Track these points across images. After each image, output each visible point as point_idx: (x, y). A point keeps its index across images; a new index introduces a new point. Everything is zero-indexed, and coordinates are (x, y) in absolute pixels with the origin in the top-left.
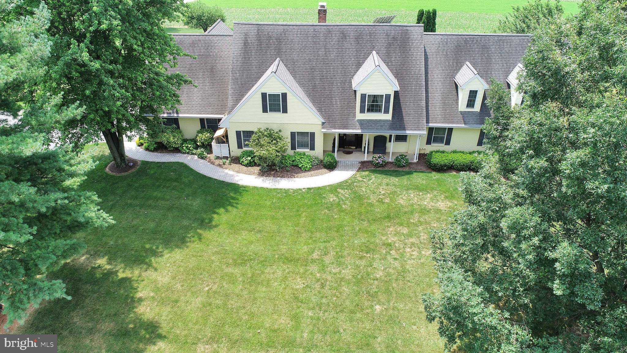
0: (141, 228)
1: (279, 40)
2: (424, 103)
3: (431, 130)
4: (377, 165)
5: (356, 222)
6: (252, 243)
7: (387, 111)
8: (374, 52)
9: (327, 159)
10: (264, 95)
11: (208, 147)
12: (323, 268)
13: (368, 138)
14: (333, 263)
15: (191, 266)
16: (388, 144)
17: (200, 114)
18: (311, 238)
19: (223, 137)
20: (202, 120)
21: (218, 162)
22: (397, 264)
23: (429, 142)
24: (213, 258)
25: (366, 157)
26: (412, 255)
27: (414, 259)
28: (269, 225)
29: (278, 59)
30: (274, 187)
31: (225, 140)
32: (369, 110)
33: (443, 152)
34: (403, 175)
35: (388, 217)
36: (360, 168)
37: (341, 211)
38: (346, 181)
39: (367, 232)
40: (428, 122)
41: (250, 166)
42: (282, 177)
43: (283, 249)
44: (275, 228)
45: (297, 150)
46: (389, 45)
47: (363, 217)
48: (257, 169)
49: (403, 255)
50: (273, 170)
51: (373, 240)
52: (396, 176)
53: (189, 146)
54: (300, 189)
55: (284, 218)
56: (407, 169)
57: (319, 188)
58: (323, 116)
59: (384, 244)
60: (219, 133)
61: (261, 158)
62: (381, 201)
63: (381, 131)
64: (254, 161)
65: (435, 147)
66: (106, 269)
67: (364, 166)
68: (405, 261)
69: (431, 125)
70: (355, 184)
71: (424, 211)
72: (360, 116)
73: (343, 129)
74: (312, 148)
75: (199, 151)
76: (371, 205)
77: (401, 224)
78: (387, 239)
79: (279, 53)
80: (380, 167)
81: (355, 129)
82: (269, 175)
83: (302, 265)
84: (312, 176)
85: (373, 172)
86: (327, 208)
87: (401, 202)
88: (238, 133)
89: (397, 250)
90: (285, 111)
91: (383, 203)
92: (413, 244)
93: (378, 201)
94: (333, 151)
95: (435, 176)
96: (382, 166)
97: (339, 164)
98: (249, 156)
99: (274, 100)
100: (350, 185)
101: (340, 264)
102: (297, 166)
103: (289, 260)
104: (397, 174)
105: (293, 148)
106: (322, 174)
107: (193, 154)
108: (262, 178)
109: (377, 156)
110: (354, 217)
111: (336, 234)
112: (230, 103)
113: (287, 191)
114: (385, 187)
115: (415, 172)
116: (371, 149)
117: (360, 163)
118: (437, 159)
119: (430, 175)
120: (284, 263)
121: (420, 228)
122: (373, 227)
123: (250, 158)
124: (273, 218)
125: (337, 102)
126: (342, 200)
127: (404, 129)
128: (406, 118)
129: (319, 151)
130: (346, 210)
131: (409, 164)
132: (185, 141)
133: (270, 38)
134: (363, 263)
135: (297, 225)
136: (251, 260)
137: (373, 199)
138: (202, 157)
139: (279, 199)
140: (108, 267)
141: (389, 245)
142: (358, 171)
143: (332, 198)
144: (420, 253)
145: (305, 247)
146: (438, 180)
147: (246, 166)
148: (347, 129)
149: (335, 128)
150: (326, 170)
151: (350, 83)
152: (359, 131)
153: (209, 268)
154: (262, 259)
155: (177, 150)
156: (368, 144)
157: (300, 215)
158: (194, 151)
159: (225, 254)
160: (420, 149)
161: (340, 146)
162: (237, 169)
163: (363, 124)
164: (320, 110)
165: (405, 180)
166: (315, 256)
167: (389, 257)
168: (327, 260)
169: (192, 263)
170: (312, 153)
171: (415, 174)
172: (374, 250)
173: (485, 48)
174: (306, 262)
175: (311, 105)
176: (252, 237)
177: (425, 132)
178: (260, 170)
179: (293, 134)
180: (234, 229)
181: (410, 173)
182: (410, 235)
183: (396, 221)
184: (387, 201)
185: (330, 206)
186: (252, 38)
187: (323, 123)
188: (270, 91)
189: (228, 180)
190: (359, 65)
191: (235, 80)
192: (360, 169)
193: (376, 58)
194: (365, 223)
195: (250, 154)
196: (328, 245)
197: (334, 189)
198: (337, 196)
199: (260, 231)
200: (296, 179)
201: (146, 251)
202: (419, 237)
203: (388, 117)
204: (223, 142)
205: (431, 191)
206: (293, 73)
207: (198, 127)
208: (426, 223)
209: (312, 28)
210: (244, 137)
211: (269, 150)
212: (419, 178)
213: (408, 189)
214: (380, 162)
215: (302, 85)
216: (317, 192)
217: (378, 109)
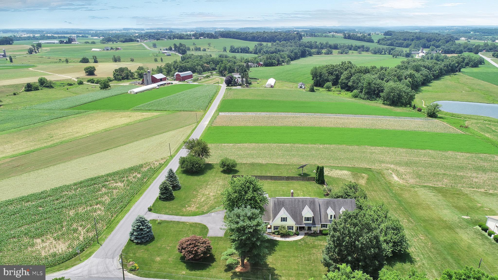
1: (283, 202)
2: (320, 218)
3: (322, 225)
4: (309, 234)
5: (306, 248)
6: (285, 253)
7: (311, 221)
8: (307, 205)
9: (297, 233)
10: (282, 218)
12: (301, 258)
13: (306, 227)
15: (275, 258)
16: (311, 228)
18: (297, 252)
21: (269, 234)
22: (316, 257)
24: (278, 257)
25: (306, 232)
28: (287, 249)
30: (285, 240)
32: (306, 221)
33: (325, 230)
35: (313, 247)
37: (303, 246)
38: (302, 239)
39: (309, 250)
40: (321, 223)
42: (286, 238)
43: (292, 254)
44: (289, 250)
45: (289, 230)
46: (310, 203)
47: (308, 247)
48: (280, 236)
50: (284, 236)
51: (310, 252)
52: (314, 237)
54: (292, 241)
55: (290, 248)
58: (295, 222)
60: (269, 226)
61: (281, 233)
62: (311, 243)
63: (309, 226)
64: (279, 234)
65: (323, 228)
67: (306, 234)
69: (322, 223)
70: (304, 239)
71: (321, 245)
72: (304, 222)
73: (300, 225)
76: (309, 244)
77: (316, 249)
78: (313, 252)
79: (283, 206)
83: (297, 258)
84: (294, 237)
85: (308, 236)
86: (299, 245)
87: (316, 243)
88: (274, 227)
89: (316, 254)
90: (286, 221)
95: (324, 236)
97: (300, 234)
101: (304, 257)
102: (290, 234)
103: (294, 257)
108: (282, 238)
109: (309, 231)
111: (302, 251)
112: (272, 219)
113: (289, 241)
114: (312, 240)
115: (319, 235)
116: (307, 229)
118: (324, 232)
119: (322, 236)
121: (320, 250)
125: (298, 218)
126: (302, 243)
127: (315, 225)
128: (316, 222)
129: (294, 230)
131: (317, 233)
133: (280, 202)
134: (309, 257)
135: (293, 249)
136: (286, 257)
137: (309, 243)
139: (288, 243)
142: (305, 236)
143: (300, 243)
144: (321, 254)
145: (297, 254)
146: (324, 238)
147: (277, 235)
149: (298, 225)
150: (296, 236)
151: (302, 214)
152: (304, 226)
154: (289, 256)
157: (293, 247)
159: (280, 256)
160: (320, 229)
161: (299, 229)
162: (275, 236)
163: (305, 223)
164: (294, 220)
165: (316, 238)
166: (299, 256)
167: (314, 256)
168: (302, 256)
170: (292, 231)
172: (311, 254)
173: (334, 203)
175: (292, 219)
177: (320, 226)
179: (288, 227)
180: (280, 251)
181: (317, 236)
185: (300, 245)
186: (276, 202)
187: (295, 224)
188: (283, 216)
189: (273, 239)
190: (303, 209)
191: (273, 212)
193: (307, 208)
195: (278, 232)
196: (301, 253)
197: (300, 240)
199: (286, 251)
200: (290, 238)
201: (265, 256)
205: (323, 240)
206: (287, 211)
209: (291, 199)
210: (276, 228)
211: (283, 231)
212: (320, 237)
213: (317, 240)
214: (310, 233)
215: (290, 214)
216: (296, 241)
217: (309, 220)
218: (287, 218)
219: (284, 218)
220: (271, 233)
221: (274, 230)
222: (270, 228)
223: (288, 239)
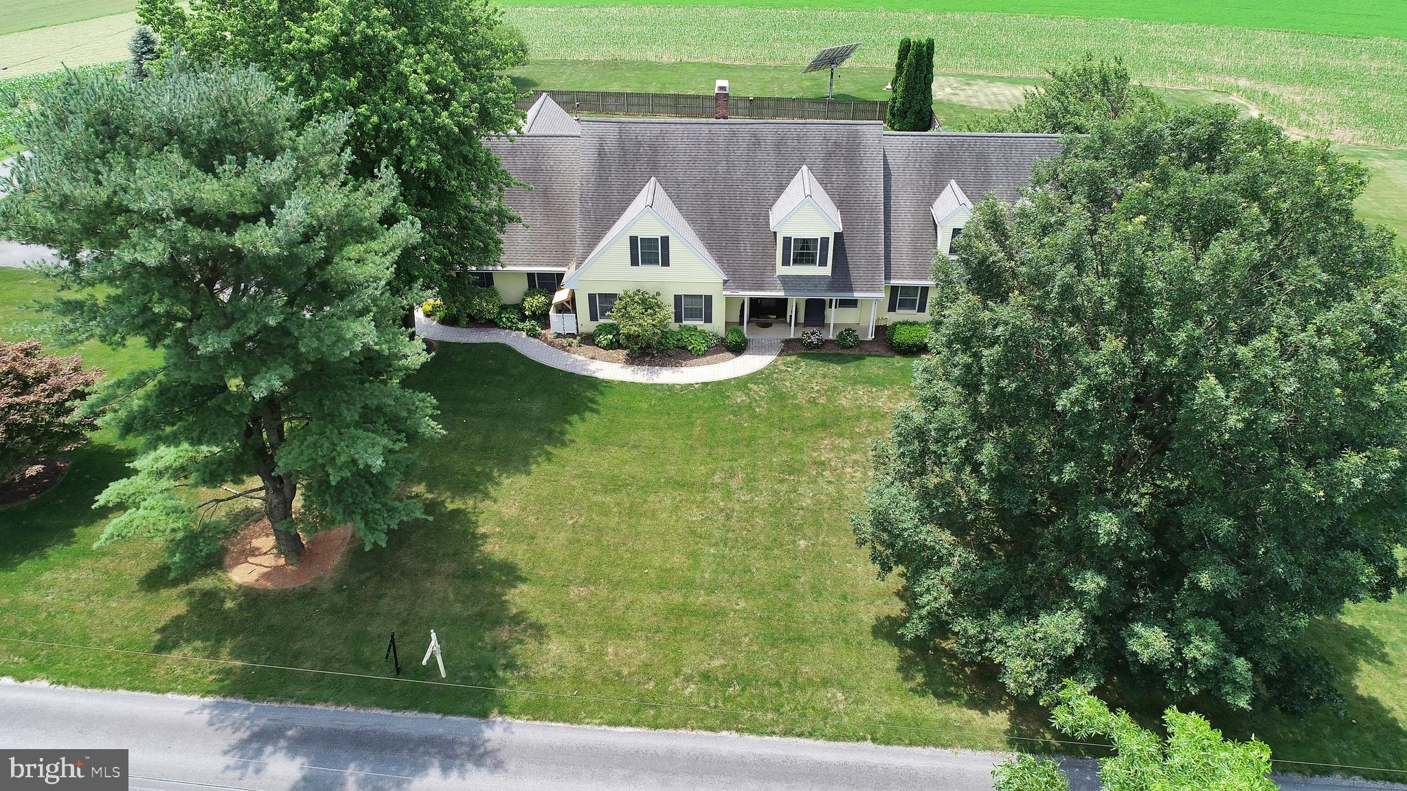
0: (463, 443)
1: (654, 148)
2: (882, 248)
3: (894, 289)
4: (810, 346)
5: (776, 432)
6: (626, 462)
7: (823, 263)
8: (804, 168)
9: (732, 338)
10: (633, 240)
11: (542, 318)
12: (728, 495)
13: (796, 303)
14: (742, 488)
15: (544, 494)
16: (827, 311)
17: (530, 265)
18: (710, 455)
19: (568, 302)
20: (530, 276)
21: (559, 341)
22: (831, 489)
23: (892, 308)
24: (574, 483)
25: (792, 334)
26: (853, 477)
27: (855, 483)
28: (648, 438)
29: (653, 179)
30: (651, 382)
31: (570, 308)
32: (795, 262)
33: (914, 324)
34: (849, 362)
35: (823, 425)
36: (782, 351)
37: (754, 416)
38: (761, 372)
39: (790, 446)
40: (888, 277)
41: (611, 348)
42: (663, 365)
43: (671, 470)
44: (658, 441)
45: (685, 323)
46: (829, 156)
47: (785, 425)
48: (622, 354)
49: (840, 477)
50: (648, 355)
51: (799, 457)
52: (839, 362)
53: (512, 316)
54: (691, 385)
55: (670, 428)
56: (856, 352)
57: (720, 383)
58: (725, 271)
59: (815, 463)
60: (561, 296)
61: (628, 337)
62: (813, 402)
63: (815, 294)
64: (618, 341)
65: (902, 315)
66: (427, 499)
67: (789, 347)
68: (843, 485)
69: (894, 282)
70: (775, 375)
71: (876, 415)
72: (782, 270)
73: (756, 290)
74: (708, 319)
75: (527, 324)
76: (798, 407)
77: (841, 435)
78: (819, 455)
79: (654, 169)
80: (813, 348)
81: (775, 289)
82: (641, 363)
83: (698, 492)
84: (708, 363)
85: (804, 356)
86: (733, 413)
87: (844, 402)
88: (592, 297)
89: (833, 470)
90: (666, 263)
91: (816, 404)
92: (856, 462)
93: (809, 401)
94: (741, 323)
95: (899, 361)
96: (817, 346)
97: (751, 344)
98: (610, 333)
99: (649, 247)
100: (767, 377)
101: (751, 490)
102: (684, 348)
103: (681, 485)
104: (840, 359)
105: (678, 319)
106: (723, 361)
107: (518, 329)
108: (631, 369)
109: (809, 330)
110: (772, 425)
111: (746, 450)
112: (579, 249)
113: (671, 388)
114: (820, 380)
115: (869, 355)
116: (802, 319)
117: (783, 342)
118: (902, 336)
119: (890, 360)
120: (673, 488)
121: (869, 440)
122: (799, 440)
123: (611, 337)
124: (653, 427)
125: (746, 246)
126: (756, 401)
127: (851, 290)
128: (854, 274)
129: (718, 324)
130: (760, 415)
131: (860, 344)
132: (504, 308)
133: (639, 144)
134: (785, 487)
135: (689, 437)
136: (627, 485)
137: (802, 399)
138: (533, 334)
139: (661, 399)
140: (430, 496)
141: (823, 463)
142: (779, 355)
143: (740, 398)
144: (865, 474)
145: (703, 467)
146: (902, 368)
147: (604, 348)
148: (762, 290)
149: (744, 289)
150: (728, 354)
151: (768, 223)
152: (780, 294)
153: (570, 496)
154: (643, 484)
155: (492, 324)
156: (796, 312)
157: (692, 423)
158: (520, 325)
159: (589, 478)
160: (878, 320)
161: (751, 315)
162: (591, 354)
163: (786, 281)
164: (720, 261)
165: (852, 369)
166: (717, 478)
167: (820, 480)
168: (734, 484)
169: (546, 490)
170: (707, 327)
171: (868, 359)
172: (799, 471)
173: (982, 157)
174: (704, 487)
175: (706, 252)
176: (625, 454)
177: (883, 295)
178: (628, 355)
179: (678, 299)
180: (598, 443)
181: (860, 358)
182: (853, 450)
183: (835, 430)
184: (822, 401)
185: (737, 410)
186: (611, 145)
187: (725, 282)
188: (644, 232)
189: (578, 371)
190: (781, 188)
191: (586, 213)
192: (782, 353)
193: (806, 181)
194: (789, 434)
195: (613, 329)
196: (735, 464)
197: (742, 383)
198: (748, 395)
199: (635, 447)
200: (683, 369)
201: (478, 475)
202: (865, 453)
203: (827, 271)
204: (567, 311)
205: (891, 385)
206: (678, 200)
207: (524, 285)
208: (878, 432)
209: (705, 129)
210: (601, 303)
211: (642, 324)
212: (874, 366)
213: (855, 383)
214: (814, 339)
215: (691, 221)
216: (718, 389)
217: (810, 261)
218: (665, 240)
219: (649, 243)
220: (573, 336)
221: (593, 317)
222: (568, 307)
223: (667, 376)
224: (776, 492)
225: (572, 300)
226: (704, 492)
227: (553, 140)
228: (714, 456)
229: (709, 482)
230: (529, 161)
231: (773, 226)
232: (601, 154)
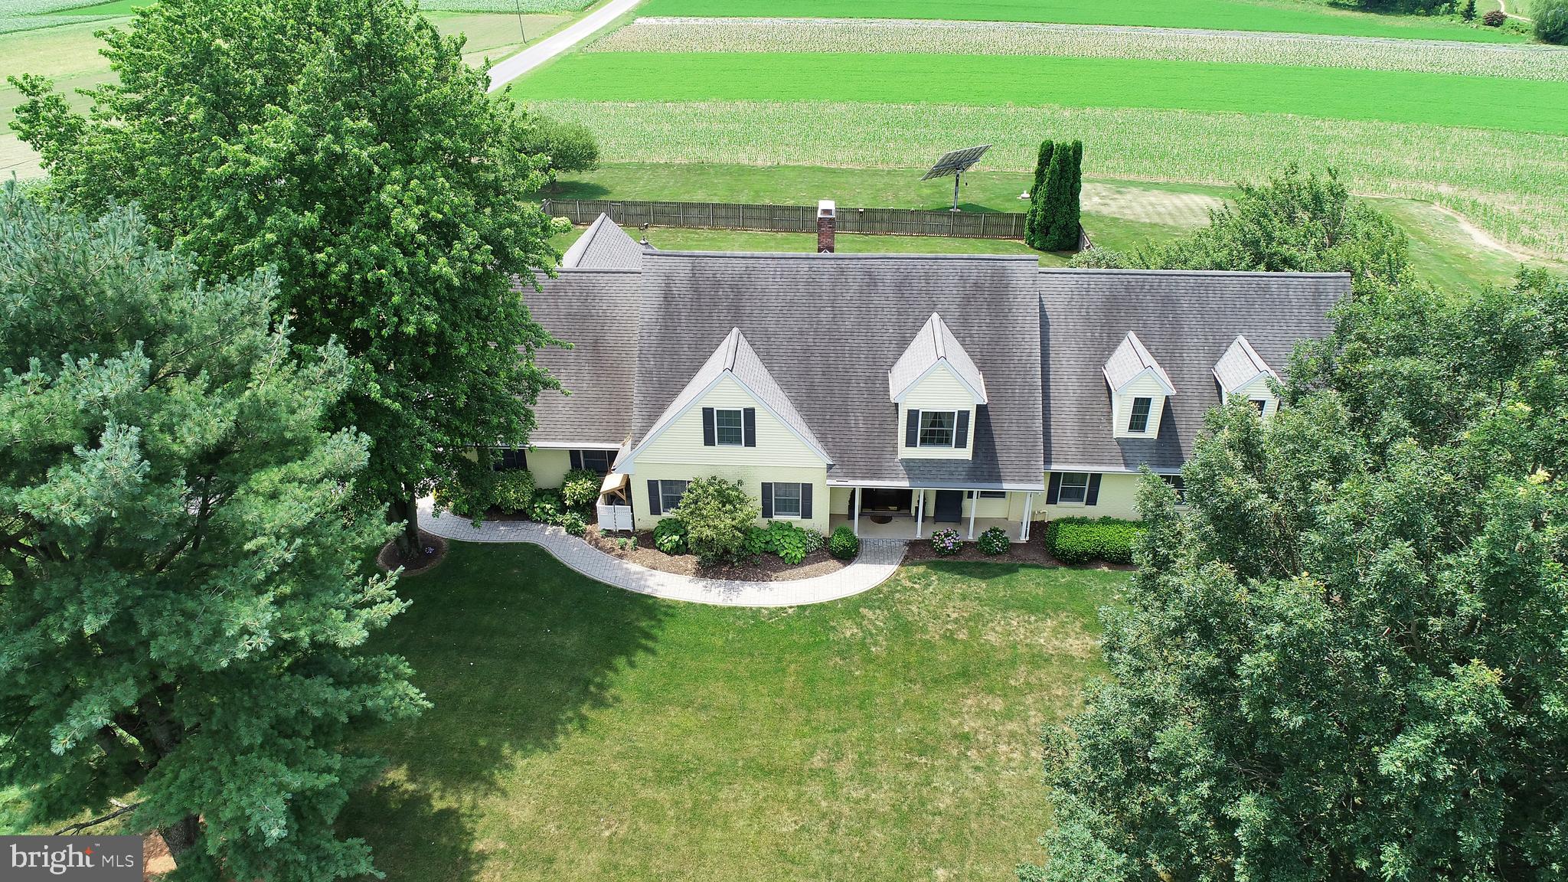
0: (466, 699)
1: (737, 290)
2: (1039, 423)
3: (1055, 477)
4: (943, 552)
5: (899, 685)
6: (688, 733)
7: (961, 443)
8: (935, 316)
9: (838, 541)
10: (708, 413)
11: (587, 509)
12: (833, 789)
13: (923, 495)
14: (852, 778)
15: (572, 785)
16: (966, 502)
17: (572, 440)
18: (808, 722)
19: (621, 491)
20: (574, 454)
21: (609, 542)
22: (980, 779)
23: (1051, 499)
24: (614, 767)
25: (919, 532)
26: (1010, 760)
27: (1014, 769)
28: (721, 692)
29: (735, 330)
30: (729, 604)
31: (624, 498)
32: (924, 442)
33: (1082, 521)
34: (996, 575)
35: (965, 674)
36: (906, 558)
37: (869, 660)
38: (878, 590)
39: (920, 707)
40: (1048, 461)
41: (677, 553)
42: (745, 579)
43: (753, 746)
44: (734, 699)
45: (776, 518)
46: (967, 300)
47: (913, 673)
48: (691, 561)
49: (991, 759)
50: (726, 563)
51: (932, 726)
52: (983, 576)
53: (548, 506)
54: (783, 609)
55: (752, 677)
56: (1005, 560)
57: (822, 606)
58: (830, 452)
59: (955, 736)
60: (612, 482)
61: (700, 540)
62: (949, 637)
63: (949, 484)
64: (686, 544)
65: (1064, 509)
66: (406, 791)
67: (916, 552)
68: (997, 773)
69: (1055, 467)
70: (897, 595)
71: (1038, 659)
72: (905, 452)
73: (871, 478)
74: (807, 514)
75: (568, 517)
76: (929, 645)
77: (991, 691)
78: (961, 724)
79: (737, 317)
80: (948, 554)
81: (896, 478)
82: (716, 576)
83: (790, 783)
84: (807, 576)
85: (936, 566)
86: (840, 653)
87: (992, 638)
88: (652, 485)
89: (982, 748)
90: (751, 441)
91: (955, 641)
92: (1013, 735)
93: (944, 637)
94: (851, 516)
95: (1065, 575)
96: (953, 553)
97: (864, 548)
98: (676, 532)
99: (729, 423)
100: (886, 597)
101: (867, 781)
102: (775, 553)
103: (766, 771)
104: (985, 572)
105: (767, 513)
106: (827, 572)
107: (555, 523)
108: (702, 583)
109: (942, 528)
110: (894, 673)
111: (858, 714)
112: (636, 424)
113: (755, 613)
114: (958, 603)
115: (1023, 566)
116: (931, 512)
117: (906, 544)
118: (1069, 540)
119: (1052, 573)
120: (755, 777)
121: (1029, 700)
122: (933, 697)
123: (676, 538)
124: (730, 677)
125: (858, 422)
126: (871, 634)
127: (999, 479)
128: (1002, 457)
129: (820, 520)
130: (878, 657)
131: (1011, 549)
132: (539, 494)
133: (717, 284)
134: (913, 777)
135: (779, 693)
136: (691, 770)
137: (934, 632)
138: (574, 531)
139: (741, 631)
140: (411, 787)
141: (965, 737)
142: (902, 565)
143: (850, 630)
144: (1027, 755)
145: (797, 742)
146: (1069, 586)
147: (668, 553)
148: (879, 478)
149: (855, 478)
150: (833, 563)
151: (887, 390)
152: (904, 484)
153: (608, 789)
154: (712, 769)
155: (522, 516)
156: (924, 504)
157: (783, 670)
158: (559, 518)
159: (638, 758)
160: (1033, 514)
161: (863, 506)
162: (650, 561)
163: (910, 466)
164: (822, 438)
165: (1001, 588)
166: (817, 762)
167: (964, 765)
168: (842, 770)
169: (575, 778)
170: (805, 524)
171: (1022, 571)
172: (934, 749)
173: (1169, 302)
174: (799, 776)
175: (804, 428)
176: (689, 719)
177: (1042, 487)
178: (699, 563)
179: (766, 488)
180: (652, 701)
181: (1011, 569)
182: (1008, 715)
183: (982, 682)
184: (962, 636)
185: (845, 650)
186: (681, 286)
187: (830, 467)
188: (719, 404)
189: (633, 587)
190: (903, 343)
191: (646, 374)
192: (907, 561)
193: (938, 336)
194: (917, 688)
195: (680, 526)
196: (843, 737)
197: (852, 607)
198: (860, 625)
199: (704, 707)
200: (773, 584)
201: (481, 752)
202: (1025, 720)
203: (966, 453)
204: (620, 502)
205: (1055, 611)
206: (767, 358)
207: (566, 465)
208: (1042, 687)
209: (804, 266)
210: (664, 494)
211: (716, 525)
212: (1031, 582)
213: (1006, 608)
214: (948, 543)
215: (785, 385)
216: (818, 615)
217: (943, 440)
218: (750, 413)
219: (729, 417)
220: (627, 535)
221: (655, 510)
222: (621, 497)
223: (752, 595)
224: (902, 786)
225: (627, 486)
226: (799, 783)
227: (607, 277)
228: (814, 724)
229: (806, 768)
230: (576, 304)
231: (894, 396)
232: (668, 297)
